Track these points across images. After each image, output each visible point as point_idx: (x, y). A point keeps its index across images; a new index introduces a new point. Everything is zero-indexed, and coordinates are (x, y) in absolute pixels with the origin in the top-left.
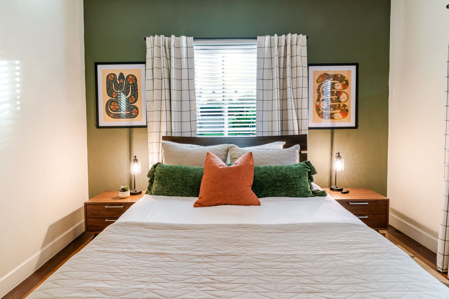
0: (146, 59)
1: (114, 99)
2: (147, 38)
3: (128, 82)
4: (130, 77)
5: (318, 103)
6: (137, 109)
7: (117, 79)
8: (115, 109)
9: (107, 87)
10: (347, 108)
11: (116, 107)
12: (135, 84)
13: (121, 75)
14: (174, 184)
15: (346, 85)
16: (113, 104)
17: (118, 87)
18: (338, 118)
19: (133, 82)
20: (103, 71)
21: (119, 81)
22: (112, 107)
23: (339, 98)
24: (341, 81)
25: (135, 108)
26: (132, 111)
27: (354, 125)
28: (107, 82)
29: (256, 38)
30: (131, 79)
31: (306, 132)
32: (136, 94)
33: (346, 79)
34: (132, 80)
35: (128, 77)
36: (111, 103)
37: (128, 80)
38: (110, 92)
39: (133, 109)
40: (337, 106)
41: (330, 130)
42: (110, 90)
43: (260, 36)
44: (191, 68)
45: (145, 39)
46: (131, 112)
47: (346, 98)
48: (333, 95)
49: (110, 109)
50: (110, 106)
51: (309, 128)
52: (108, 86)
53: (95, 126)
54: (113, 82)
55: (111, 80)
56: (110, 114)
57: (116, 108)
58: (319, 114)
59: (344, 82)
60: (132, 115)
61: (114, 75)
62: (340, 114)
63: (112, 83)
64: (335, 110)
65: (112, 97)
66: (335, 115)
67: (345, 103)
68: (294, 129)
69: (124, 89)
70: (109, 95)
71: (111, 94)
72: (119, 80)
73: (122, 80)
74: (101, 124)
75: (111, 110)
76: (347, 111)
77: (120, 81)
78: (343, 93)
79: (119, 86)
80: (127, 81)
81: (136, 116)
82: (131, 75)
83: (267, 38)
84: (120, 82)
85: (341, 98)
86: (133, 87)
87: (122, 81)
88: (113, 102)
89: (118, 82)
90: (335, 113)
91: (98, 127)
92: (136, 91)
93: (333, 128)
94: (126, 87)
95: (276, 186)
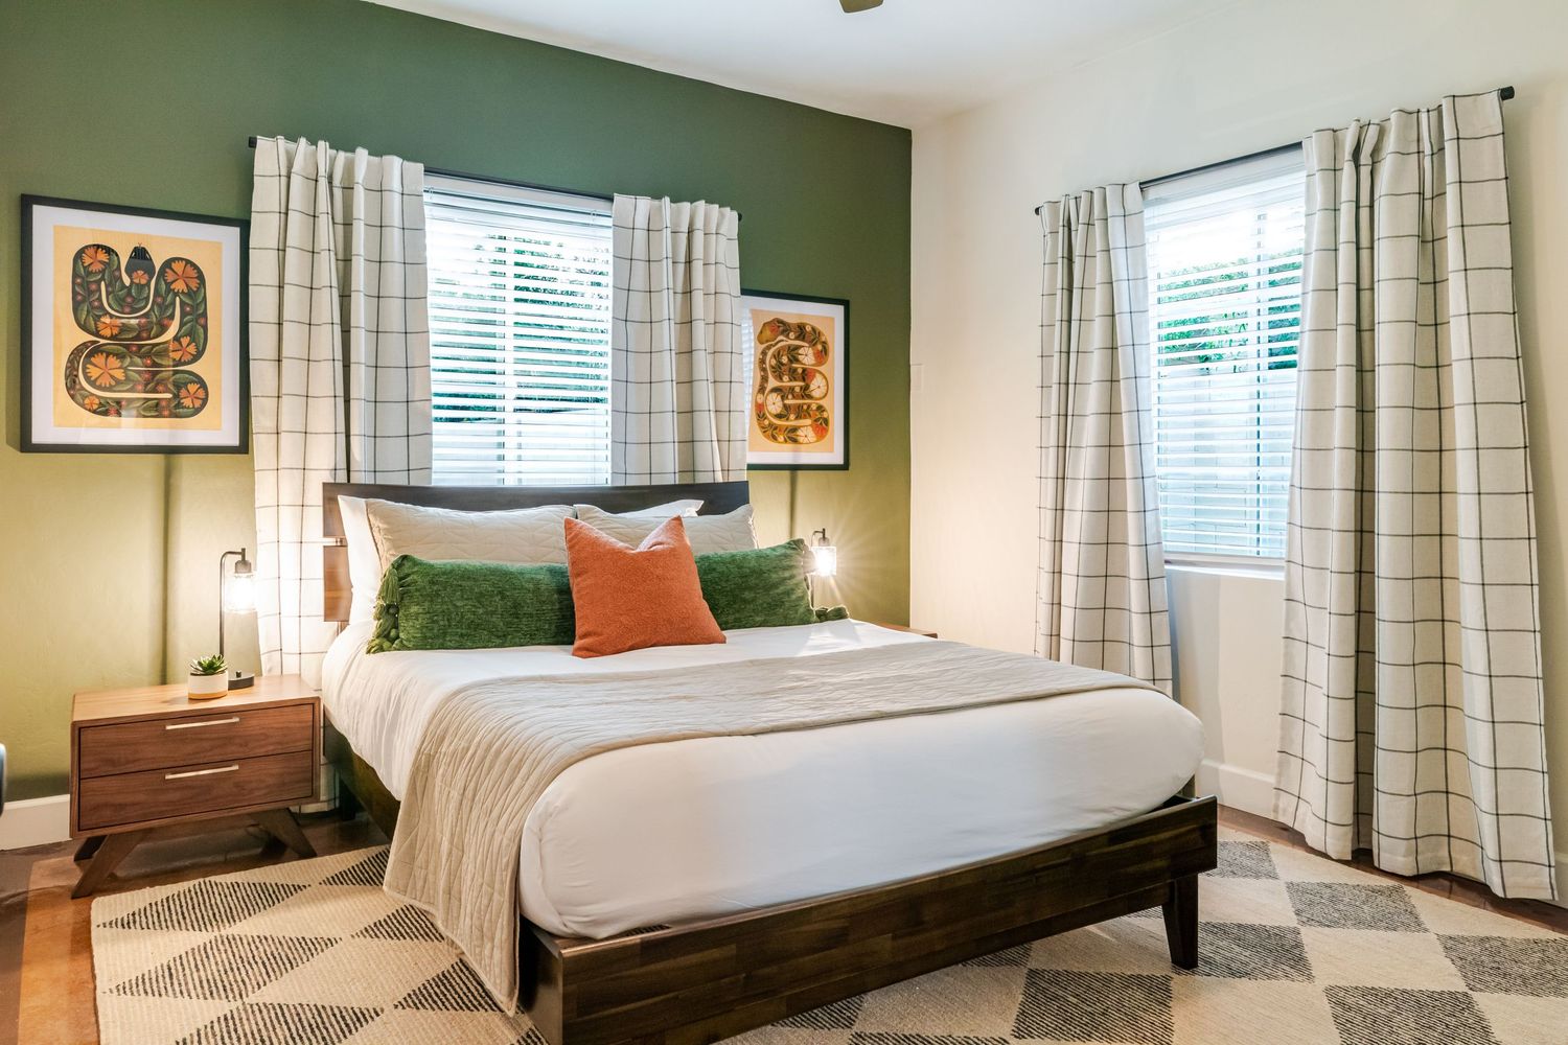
0: (249, 212)
1: (102, 341)
2: (263, 143)
3: (168, 284)
4: (178, 267)
5: (760, 398)
6: (203, 385)
7: (119, 268)
8: (106, 381)
9: (75, 293)
10: (825, 415)
11: (110, 372)
12: (194, 292)
13: (140, 254)
14: (481, 611)
15: (823, 354)
16: (99, 359)
17: (124, 300)
18: (806, 440)
19: (187, 286)
20: (59, 230)
21: (130, 276)
22: (94, 372)
23: (807, 387)
24: (813, 344)
25: (194, 382)
26: (183, 391)
27: (840, 461)
28: (75, 275)
29: (611, 199)
30: (180, 273)
31: (744, 476)
32: (202, 330)
33: (823, 339)
34: (186, 278)
35: (168, 264)
36: (91, 355)
37: (170, 277)
38: (87, 315)
39: (186, 384)
40: (805, 407)
41: (787, 473)
42: (87, 303)
43: (622, 192)
44: (415, 264)
45: (252, 143)
46: (176, 396)
47: (823, 389)
48: (795, 380)
49: (88, 379)
50: (84, 368)
51: (749, 465)
52: (77, 288)
53: (8, 442)
54: (103, 279)
55: (93, 268)
56: (84, 397)
57: (112, 377)
58: (763, 428)
59: (820, 347)
60: (179, 405)
61: (109, 251)
62: (810, 429)
63: (98, 283)
64: (801, 418)
65: (97, 334)
66: (799, 432)
67: (821, 402)
68: (713, 468)
69: (152, 309)
70: (84, 327)
71: (93, 322)
72: (129, 271)
73: (140, 272)
74: (39, 436)
75: (92, 383)
76: (826, 421)
77: (134, 275)
78: (817, 375)
79: (129, 294)
80: (165, 280)
81: (197, 411)
82: (182, 259)
83: (644, 204)
84: (132, 282)
85: (812, 387)
86: (188, 305)
87: (140, 277)
88: (102, 352)
89: (127, 280)
90: (800, 427)
91: (25, 445)
92: (202, 321)
93: (794, 468)
94: (159, 300)
95: (745, 601)
